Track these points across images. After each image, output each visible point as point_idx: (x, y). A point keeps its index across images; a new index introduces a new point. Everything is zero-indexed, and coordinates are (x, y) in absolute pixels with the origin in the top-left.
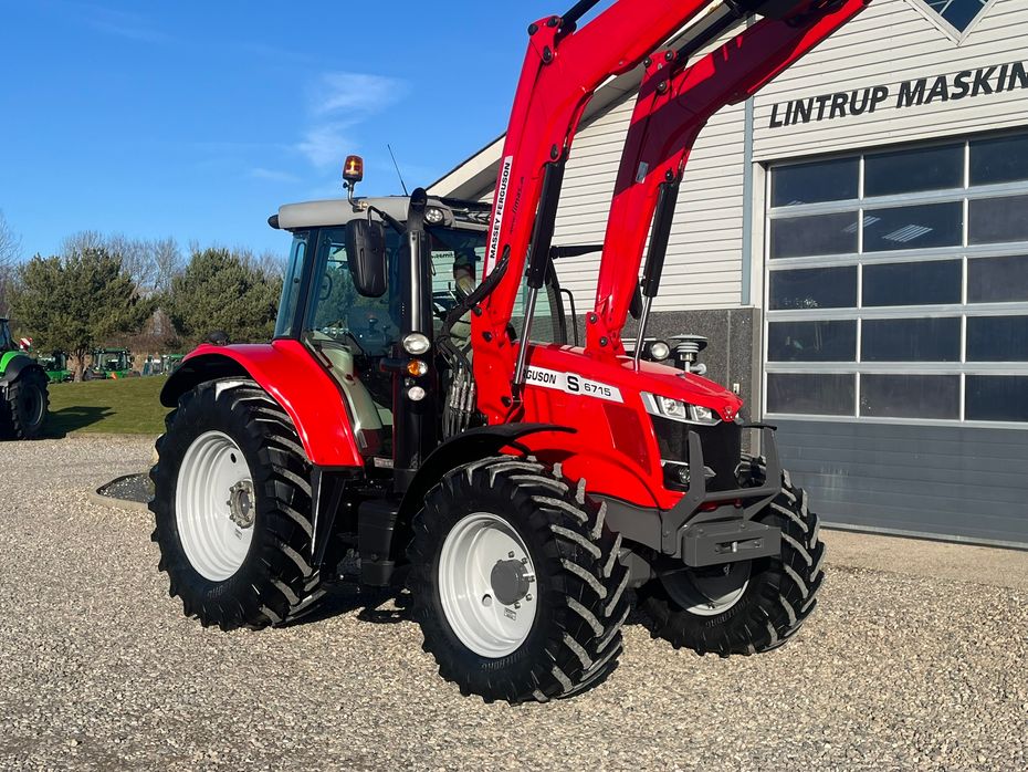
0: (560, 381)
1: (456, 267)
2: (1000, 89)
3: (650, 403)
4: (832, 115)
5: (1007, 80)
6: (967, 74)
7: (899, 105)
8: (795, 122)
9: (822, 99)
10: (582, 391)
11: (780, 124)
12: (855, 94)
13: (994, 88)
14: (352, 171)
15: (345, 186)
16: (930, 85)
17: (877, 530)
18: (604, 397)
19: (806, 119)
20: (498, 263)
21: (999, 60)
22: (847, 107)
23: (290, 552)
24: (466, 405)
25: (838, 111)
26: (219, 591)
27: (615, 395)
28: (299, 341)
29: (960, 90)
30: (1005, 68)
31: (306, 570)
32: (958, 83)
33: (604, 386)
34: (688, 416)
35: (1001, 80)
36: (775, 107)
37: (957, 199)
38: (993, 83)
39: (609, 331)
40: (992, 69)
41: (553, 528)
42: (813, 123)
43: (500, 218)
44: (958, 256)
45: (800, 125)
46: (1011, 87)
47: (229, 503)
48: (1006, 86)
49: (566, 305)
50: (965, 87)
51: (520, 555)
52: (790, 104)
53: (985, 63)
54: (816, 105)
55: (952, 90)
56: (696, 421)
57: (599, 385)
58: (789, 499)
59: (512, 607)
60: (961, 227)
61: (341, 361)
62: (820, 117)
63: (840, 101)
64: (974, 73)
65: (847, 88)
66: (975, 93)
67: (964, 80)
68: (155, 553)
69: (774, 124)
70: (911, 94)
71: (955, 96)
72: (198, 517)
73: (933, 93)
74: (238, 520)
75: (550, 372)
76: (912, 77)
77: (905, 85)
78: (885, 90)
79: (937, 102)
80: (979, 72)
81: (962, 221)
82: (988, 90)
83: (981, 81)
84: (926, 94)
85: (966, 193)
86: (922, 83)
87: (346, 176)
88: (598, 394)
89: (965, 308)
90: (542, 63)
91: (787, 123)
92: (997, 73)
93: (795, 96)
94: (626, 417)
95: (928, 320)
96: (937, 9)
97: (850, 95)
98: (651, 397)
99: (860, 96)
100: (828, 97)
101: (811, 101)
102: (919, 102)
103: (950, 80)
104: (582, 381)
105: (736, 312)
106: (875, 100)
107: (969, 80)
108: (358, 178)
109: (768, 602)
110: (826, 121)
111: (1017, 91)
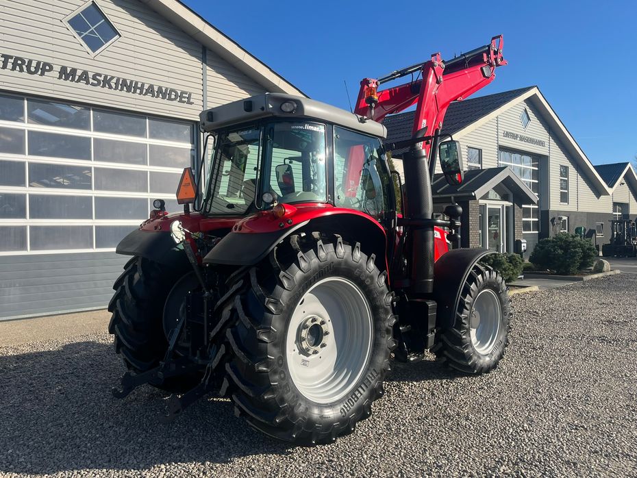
2: (117, 89)
4: (13, 69)
5: (120, 86)
6: (100, 75)
7: (60, 78)
9: (7, 57)
12: (30, 61)
16: (79, 73)
21: (115, 74)
22: (24, 67)
25: (18, 68)
29: (96, 82)
30: (118, 79)
32: (95, 78)
35: (117, 84)
37: (88, 136)
38: (113, 84)
40: (112, 78)
44: (89, 166)
46: (122, 90)
48: (119, 88)
50: (99, 81)
53: (110, 74)
55: (91, 81)
60: (90, 151)
62: (4, 67)
63: (19, 62)
64: (103, 76)
66: (103, 86)
67: (98, 77)
70: (66, 74)
71: (93, 84)
73: (81, 78)
79: (83, 84)
80: (106, 77)
82: (110, 87)
83: (107, 81)
85: (92, 134)
86: (74, 71)
89: (94, 193)
92: (114, 80)
96: (80, 34)
97: (27, 61)
100: (11, 57)
102: (72, 80)
103: (90, 75)
106: (44, 70)
110: (8, 71)
111: (124, 93)
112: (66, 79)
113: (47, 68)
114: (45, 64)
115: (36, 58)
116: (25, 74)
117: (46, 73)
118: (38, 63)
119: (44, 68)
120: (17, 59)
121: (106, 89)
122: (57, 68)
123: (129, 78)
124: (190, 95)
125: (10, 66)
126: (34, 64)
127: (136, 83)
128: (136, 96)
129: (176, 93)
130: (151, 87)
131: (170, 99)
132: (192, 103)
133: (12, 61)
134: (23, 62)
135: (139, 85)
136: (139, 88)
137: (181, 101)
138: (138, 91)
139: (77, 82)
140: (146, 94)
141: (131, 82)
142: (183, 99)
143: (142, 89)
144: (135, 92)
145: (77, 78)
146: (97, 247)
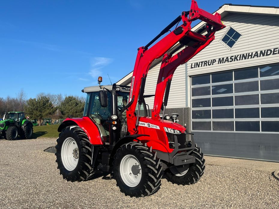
0: (146, 125)
1: (123, 100)
2: (240, 60)
3: (166, 129)
4: (204, 66)
5: (241, 58)
6: (233, 56)
7: (218, 63)
8: (196, 67)
9: (202, 62)
10: (151, 127)
11: (193, 68)
12: (209, 61)
13: (239, 59)
14: (100, 80)
15: (98, 83)
16: (225, 59)
17: (217, 156)
18: (156, 128)
19: (199, 66)
20: (132, 99)
21: (239, 54)
22: (207, 64)
23: (87, 164)
24: (125, 130)
25: (205, 65)
26: (71, 173)
27: (158, 128)
28: (88, 117)
29: (231, 60)
30: (241, 55)
31: (90, 168)
32: (231, 58)
33: (156, 126)
34: (174, 132)
35: (240, 58)
36: (192, 64)
37: (232, 83)
38: (238, 59)
39: (157, 114)
40: (238, 56)
41: (145, 158)
42: (200, 67)
43: (132, 89)
44: (232, 96)
45: (197, 68)
46: (242, 59)
47: (73, 153)
48: (241, 59)
49: (147, 107)
50: (232, 59)
51: (138, 164)
52: (195, 63)
53: (236, 54)
54: (201, 63)
55: (230, 60)
56: (176, 133)
57: (154, 125)
58: (197, 150)
59: (136, 176)
60: (233, 89)
61: (98, 121)
62: (201, 66)
63: (206, 63)
64: (234, 56)
65: (207, 60)
66: (235, 61)
67: (232, 58)
68: (56, 165)
69: (192, 68)
70: (221, 61)
71: (230, 61)
72: (66, 157)
73: (226, 61)
74: (75, 157)
75: (144, 123)
76: (221, 57)
77: (220, 59)
78: (215, 60)
79: (227, 63)
80: (235, 56)
81: (233, 88)
82: (237, 60)
83: (236, 58)
84: (224, 61)
85: (233, 82)
86: (223, 59)
87: (98, 81)
88: (154, 128)
89: (234, 107)
90: (141, 56)
91: (194, 68)
92: (239, 56)
93: (196, 62)
94: (161, 133)
95: (226, 109)
96: (226, 43)
97: (208, 61)
98: (166, 128)
99: (210, 61)
100: (203, 62)
101: (200, 63)
102: (223, 63)
103: (229, 58)
104: (151, 125)
105: (185, 108)
106: (213, 62)
107: (233, 58)
108: (101, 81)
109: (193, 173)
110: (203, 67)
111: (244, 60)
112: (221, 63)
113: (214, 61)
114: (213, 60)
115: (210, 59)
116: (208, 66)
117: (214, 63)
118: (211, 61)
120: (205, 62)
121: (236, 61)
122: (217, 60)
123: (245, 53)
125: (203, 65)
127: (249, 54)
128: (250, 59)
129: (271, 51)
130: (257, 52)
131: (267, 55)
133: (203, 63)
134: (207, 62)
137: (274, 54)
138: (250, 57)
140: (254, 57)
141: (247, 54)
142: (275, 52)
143: (252, 55)
144: (248, 58)
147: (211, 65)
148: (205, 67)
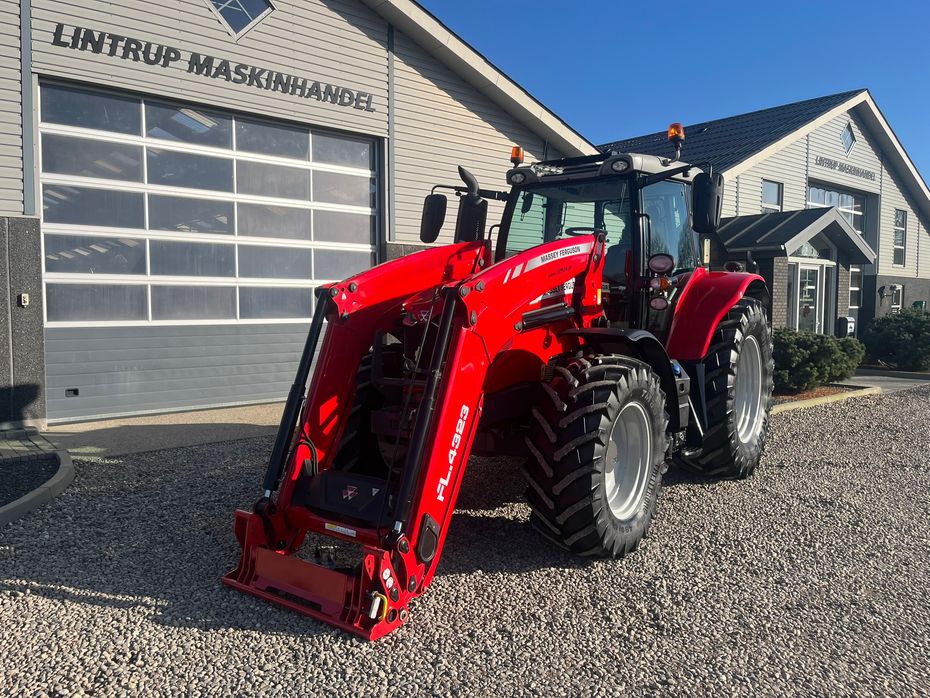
2: (268, 87)
4: (125, 56)
5: (273, 83)
6: (246, 67)
7: (190, 70)
8: (83, 48)
9: (115, 39)
11: (65, 45)
12: (149, 45)
13: (264, 85)
16: (216, 64)
19: (97, 49)
21: (267, 66)
22: (140, 54)
25: (131, 55)
29: (240, 77)
30: (271, 74)
32: (238, 71)
35: (269, 81)
36: (60, 27)
37: (229, 158)
38: (263, 81)
40: (263, 71)
42: (102, 57)
45: (88, 53)
46: (275, 89)
48: (272, 86)
50: (244, 76)
52: (78, 30)
53: (259, 65)
54: (108, 41)
55: (233, 75)
60: (232, 180)
62: (112, 53)
63: (133, 46)
64: (249, 68)
65: (143, 38)
66: (250, 84)
67: (242, 70)
69: (57, 42)
70: (200, 65)
71: (236, 81)
73: (219, 71)
76: (204, 52)
77: (195, 57)
79: (221, 80)
80: (254, 69)
82: (260, 85)
83: (255, 76)
85: (234, 154)
86: (209, 60)
91: (74, 46)
92: (265, 75)
93: (85, 25)
96: (217, 7)
97: (144, 45)
100: (122, 39)
101: (102, 35)
102: (207, 75)
103: (232, 67)
106: (169, 58)
110: (116, 60)
111: (278, 94)
112: (198, 73)
113: (173, 55)
114: (170, 50)
115: (156, 41)
116: (141, 64)
117: (171, 63)
118: (160, 48)
119: (168, 56)
120: (130, 41)
121: (254, 88)
122: (186, 56)
123: (285, 71)
124: (370, 98)
125: (120, 51)
126: (154, 49)
127: (296, 79)
128: (295, 98)
129: (351, 94)
130: (316, 85)
131: (342, 104)
132: (372, 110)
133: (122, 44)
134: (139, 45)
135: (300, 83)
136: (299, 87)
137: (357, 107)
138: (298, 91)
139: (214, 77)
140: (308, 96)
141: (289, 77)
142: (361, 104)
143: (303, 88)
144: (293, 93)
145: (213, 70)
146: (242, 317)
147: (157, 68)
148: (129, 62)
